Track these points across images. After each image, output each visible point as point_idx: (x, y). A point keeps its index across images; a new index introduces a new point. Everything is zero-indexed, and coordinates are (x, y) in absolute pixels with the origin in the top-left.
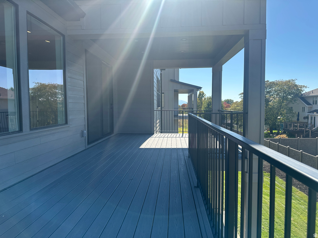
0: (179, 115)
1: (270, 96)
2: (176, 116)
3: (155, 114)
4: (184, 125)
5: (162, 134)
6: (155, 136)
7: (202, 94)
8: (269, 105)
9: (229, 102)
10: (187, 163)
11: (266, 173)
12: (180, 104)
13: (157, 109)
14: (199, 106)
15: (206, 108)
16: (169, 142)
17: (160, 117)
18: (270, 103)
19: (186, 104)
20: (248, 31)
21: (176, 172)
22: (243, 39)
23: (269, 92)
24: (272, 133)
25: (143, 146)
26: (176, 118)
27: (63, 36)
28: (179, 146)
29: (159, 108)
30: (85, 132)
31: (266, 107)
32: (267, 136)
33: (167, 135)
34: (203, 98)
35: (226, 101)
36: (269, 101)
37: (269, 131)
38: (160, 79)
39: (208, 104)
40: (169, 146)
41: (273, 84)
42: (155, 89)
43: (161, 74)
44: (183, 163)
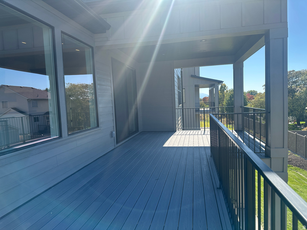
0: (200, 109)
1: (297, 86)
2: (198, 110)
3: (177, 112)
4: (206, 118)
5: (184, 131)
6: (177, 134)
7: (223, 86)
8: (295, 95)
9: (253, 93)
10: (209, 163)
11: (292, 166)
12: (201, 97)
13: (178, 106)
14: (221, 99)
15: (228, 100)
16: (191, 140)
17: (181, 114)
18: (297, 94)
19: (207, 97)
20: (269, 30)
21: (198, 172)
22: (263, 38)
23: (295, 82)
24: (299, 124)
25: (166, 145)
26: (197, 113)
27: (92, 48)
28: (202, 145)
29: (181, 105)
30: (114, 132)
31: (292, 98)
32: (293, 128)
33: (188, 132)
34: (225, 91)
35: (250, 93)
36: (295, 92)
37: (296, 123)
38: (180, 76)
39: (231, 96)
40: (191, 145)
41: (299, 74)
42: (176, 88)
43: (181, 72)
44: (205, 162)
